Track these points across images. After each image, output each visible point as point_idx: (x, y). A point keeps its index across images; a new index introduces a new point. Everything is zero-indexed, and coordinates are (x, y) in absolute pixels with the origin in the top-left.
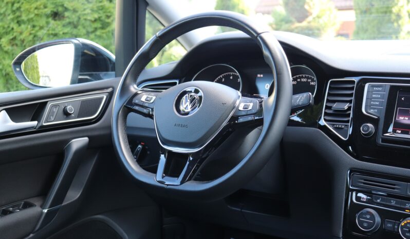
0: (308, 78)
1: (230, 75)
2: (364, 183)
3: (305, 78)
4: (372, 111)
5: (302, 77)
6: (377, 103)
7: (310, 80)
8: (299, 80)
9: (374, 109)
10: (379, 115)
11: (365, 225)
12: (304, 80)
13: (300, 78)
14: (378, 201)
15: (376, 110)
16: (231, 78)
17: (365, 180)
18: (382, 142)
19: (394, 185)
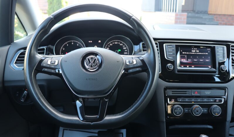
0: (118, 42)
1: (72, 42)
2: (172, 93)
3: (116, 42)
4: (170, 58)
5: (115, 42)
6: (172, 54)
7: (119, 43)
8: (113, 43)
9: (171, 56)
10: (174, 59)
11: (178, 113)
12: (116, 43)
13: (114, 42)
14: (180, 100)
15: (172, 57)
16: (73, 43)
17: (172, 92)
18: (178, 72)
19: (186, 92)
